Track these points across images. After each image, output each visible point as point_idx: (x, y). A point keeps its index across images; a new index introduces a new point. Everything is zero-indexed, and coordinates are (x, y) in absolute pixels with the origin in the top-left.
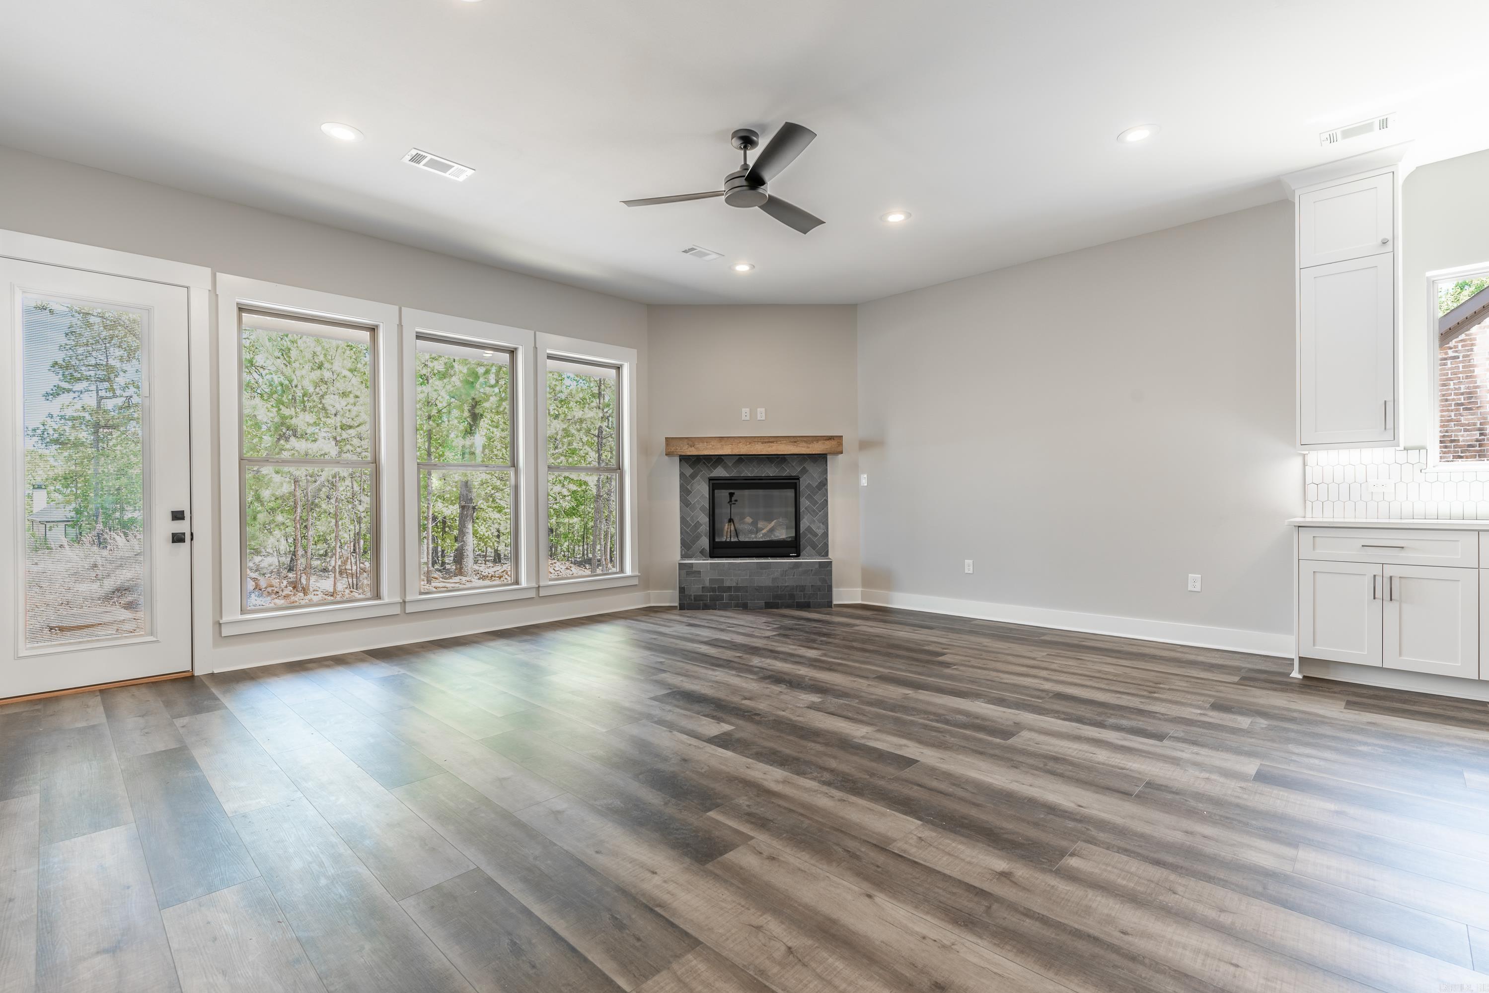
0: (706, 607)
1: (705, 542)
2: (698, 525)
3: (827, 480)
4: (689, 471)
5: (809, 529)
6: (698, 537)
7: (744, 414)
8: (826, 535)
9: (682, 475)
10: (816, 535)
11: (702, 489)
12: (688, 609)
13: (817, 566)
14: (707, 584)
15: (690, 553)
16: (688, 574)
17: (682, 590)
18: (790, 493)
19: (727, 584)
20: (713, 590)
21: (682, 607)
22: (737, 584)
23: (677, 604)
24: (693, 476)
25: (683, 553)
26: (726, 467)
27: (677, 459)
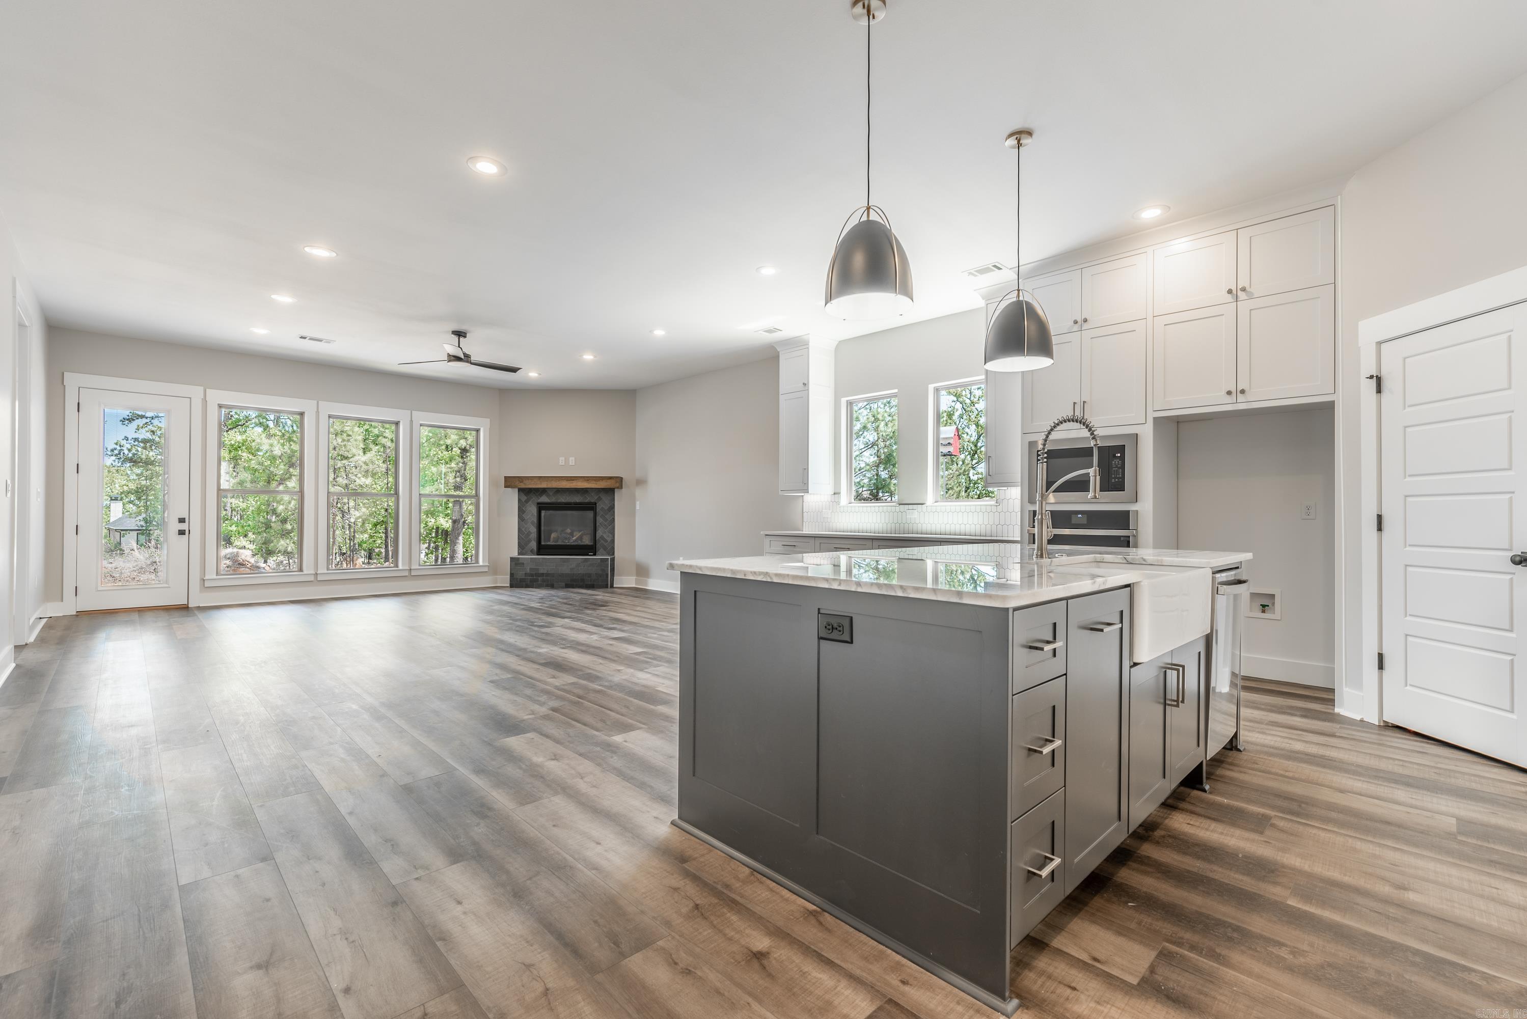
0: (527, 586)
1: (534, 545)
2: (529, 533)
3: (614, 505)
4: (524, 498)
5: (602, 537)
6: (530, 541)
7: (561, 461)
8: (613, 541)
9: (519, 500)
10: (606, 541)
11: (533, 510)
12: (516, 587)
13: (599, 561)
14: (528, 571)
15: (524, 551)
16: (516, 564)
17: (512, 575)
18: (590, 514)
19: (541, 571)
20: (532, 575)
21: (512, 586)
22: (548, 571)
23: (508, 585)
24: (527, 502)
25: (519, 551)
26: (548, 496)
27: (517, 490)
